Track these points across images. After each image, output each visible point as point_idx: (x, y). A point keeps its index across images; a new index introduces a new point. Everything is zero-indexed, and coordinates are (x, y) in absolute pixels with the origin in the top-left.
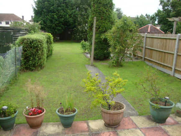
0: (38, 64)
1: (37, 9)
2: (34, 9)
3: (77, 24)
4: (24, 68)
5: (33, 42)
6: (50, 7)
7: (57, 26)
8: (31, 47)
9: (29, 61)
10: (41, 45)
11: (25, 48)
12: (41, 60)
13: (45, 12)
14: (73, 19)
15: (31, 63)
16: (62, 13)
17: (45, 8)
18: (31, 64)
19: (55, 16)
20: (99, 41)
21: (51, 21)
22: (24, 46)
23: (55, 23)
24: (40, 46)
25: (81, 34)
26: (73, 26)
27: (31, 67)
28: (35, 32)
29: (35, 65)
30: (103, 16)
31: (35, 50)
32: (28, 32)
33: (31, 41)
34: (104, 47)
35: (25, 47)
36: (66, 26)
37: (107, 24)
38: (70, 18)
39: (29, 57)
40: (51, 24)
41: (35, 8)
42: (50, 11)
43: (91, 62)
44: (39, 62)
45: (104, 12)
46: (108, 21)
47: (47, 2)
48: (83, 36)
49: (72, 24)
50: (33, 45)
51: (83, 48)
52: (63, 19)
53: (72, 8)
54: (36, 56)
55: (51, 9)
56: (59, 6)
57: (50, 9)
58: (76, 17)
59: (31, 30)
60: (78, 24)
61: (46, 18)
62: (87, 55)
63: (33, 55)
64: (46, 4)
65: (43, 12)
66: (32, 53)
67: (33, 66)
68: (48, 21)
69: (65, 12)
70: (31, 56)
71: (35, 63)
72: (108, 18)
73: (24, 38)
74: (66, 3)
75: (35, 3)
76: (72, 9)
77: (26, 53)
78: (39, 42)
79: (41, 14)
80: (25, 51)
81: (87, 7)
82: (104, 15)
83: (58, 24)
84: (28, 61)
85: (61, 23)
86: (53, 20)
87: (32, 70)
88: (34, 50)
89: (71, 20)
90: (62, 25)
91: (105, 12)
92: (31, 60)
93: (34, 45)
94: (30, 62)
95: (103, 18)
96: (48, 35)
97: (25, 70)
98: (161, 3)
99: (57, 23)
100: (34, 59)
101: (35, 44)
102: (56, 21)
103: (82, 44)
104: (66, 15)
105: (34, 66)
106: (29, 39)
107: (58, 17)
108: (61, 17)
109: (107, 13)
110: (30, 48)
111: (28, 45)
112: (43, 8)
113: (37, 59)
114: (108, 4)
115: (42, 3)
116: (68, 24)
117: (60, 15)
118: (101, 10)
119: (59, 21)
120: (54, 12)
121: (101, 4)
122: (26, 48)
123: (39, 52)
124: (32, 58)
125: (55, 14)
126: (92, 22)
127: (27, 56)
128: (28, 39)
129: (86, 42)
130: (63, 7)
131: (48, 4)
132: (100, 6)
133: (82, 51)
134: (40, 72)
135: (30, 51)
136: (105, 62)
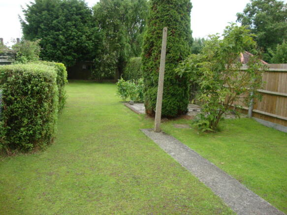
0: (40, 134)
1: (28, 23)
2: (24, 24)
3: (100, 51)
4: (5, 147)
5: (30, 80)
6: (52, 21)
7: (64, 54)
8: (25, 94)
9: (19, 128)
10: (49, 86)
11: (9, 95)
12: (50, 124)
13: (42, 29)
14: (93, 44)
15: (24, 133)
16: (73, 32)
17: (42, 22)
18: (24, 136)
19: (61, 37)
20: (168, 78)
21: (54, 45)
22: (5, 91)
23: (61, 49)
24: (47, 89)
25: (106, 69)
26: (94, 54)
27: (24, 144)
28: (28, 59)
29: (34, 136)
30: (176, 29)
31: (35, 101)
32: (13, 60)
33: (25, 77)
34: (178, 91)
35: (9, 92)
36: (81, 55)
37: (183, 44)
38: (88, 42)
39: (19, 117)
40: (54, 50)
41: (26, 21)
42: (53, 28)
43: (155, 124)
44: (43, 130)
45: (177, 21)
46: (185, 38)
47: (46, 11)
48: (110, 73)
49: (92, 51)
50: (30, 87)
51: (121, 93)
52: (75, 43)
53: (93, 24)
54: (36, 115)
55: (53, 25)
56: (68, 20)
57: (52, 23)
58: (99, 39)
59: (21, 55)
60: (103, 51)
61: (45, 39)
62: (132, 106)
63: (31, 112)
64: (45, 15)
65: (39, 29)
66: (26, 107)
67: (29, 140)
68: (49, 44)
69: (78, 29)
70: (23, 115)
71: (35, 132)
72: (185, 33)
73: (8, 70)
74: (80, 14)
75: (25, 13)
76: (94, 26)
77: (11, 107)
78: (45, 80)
79: (36, 33)
80: (9, 103)
81: (118, 22)
82: (177, 26)
83: (66, 50)
84: (17, 128)
85: (71, 49)
86: (57, 44)
87: (26, 150)
88: (32, 100)
89: (90, 45)
90: (75, 52)
91: (180, 19)
92: (24, 125)
93: (32, 87)
94: (22, 129)
95: (175, 32)
96: (57, 65)
97: (8, 151)
98: (238, 19)
99: (64, 49)
100: (32, 122)
101: (37, 86)
102: (64, 45)
103: (120, 86)
104: (81, 36)
105: (32, 139)
106: (21, 73)
107: (66, 38)
108: (71, 37)
109: (183, 22)
110: (22, 95)
111: (19, 88)
112: (40, 22)
113: (40, 122)
114: (184, 4)
115: (38, 14)
116: (85, 52)
117: (71, 35)
118: (172, 16)
119: (68, 45)
120: (59, 30)
121: (172, 4)
122: (13, 95)
123: (45, 104)
124: (26, 121)
125: (61, 32)
126: (151, 40)
127: (15, 114)
128: (17, 72)
129: (128, 82)
130: (76, 20)
131: (49, 15)
132: (170, 7)
133: (120, 98)
134: (45, 154)
135: (23, 104)
136: (181, 121)
